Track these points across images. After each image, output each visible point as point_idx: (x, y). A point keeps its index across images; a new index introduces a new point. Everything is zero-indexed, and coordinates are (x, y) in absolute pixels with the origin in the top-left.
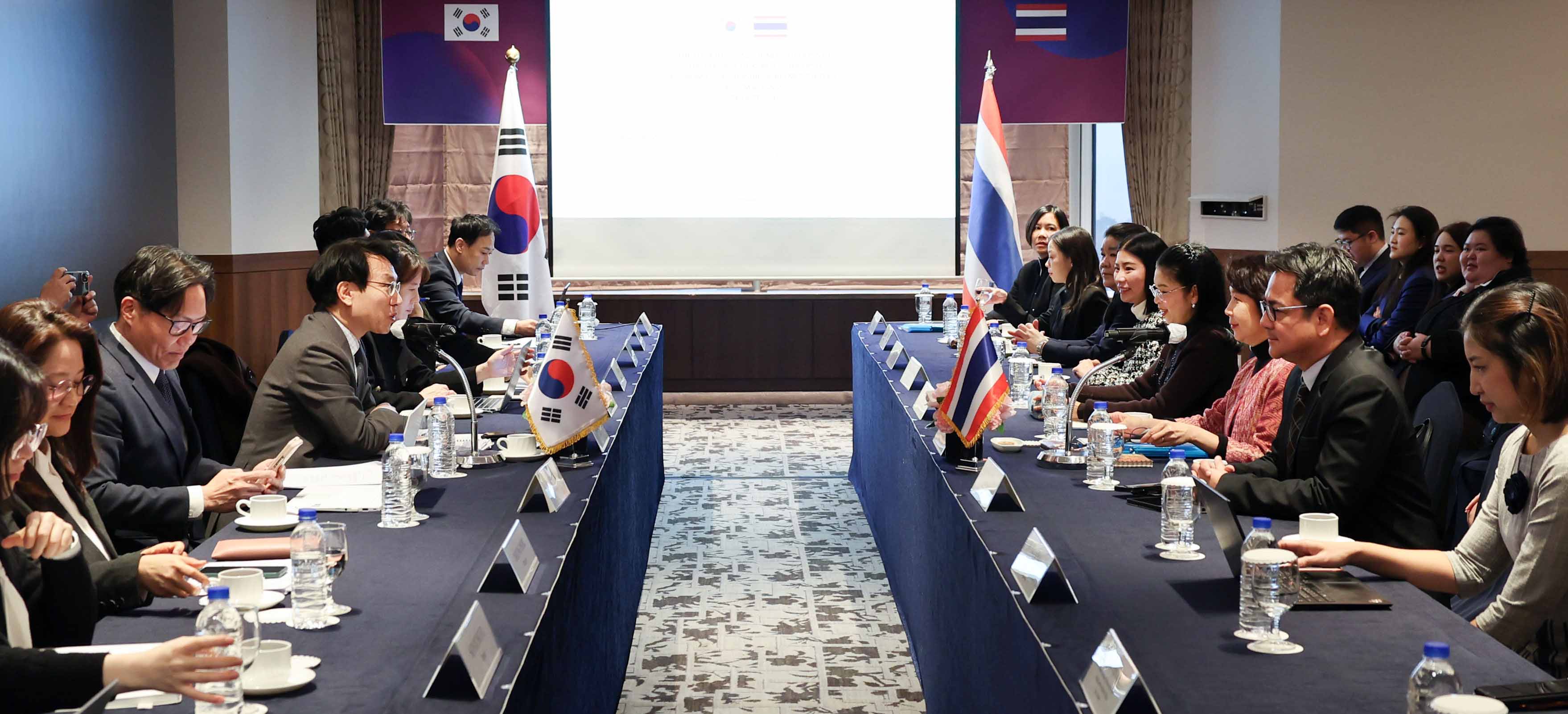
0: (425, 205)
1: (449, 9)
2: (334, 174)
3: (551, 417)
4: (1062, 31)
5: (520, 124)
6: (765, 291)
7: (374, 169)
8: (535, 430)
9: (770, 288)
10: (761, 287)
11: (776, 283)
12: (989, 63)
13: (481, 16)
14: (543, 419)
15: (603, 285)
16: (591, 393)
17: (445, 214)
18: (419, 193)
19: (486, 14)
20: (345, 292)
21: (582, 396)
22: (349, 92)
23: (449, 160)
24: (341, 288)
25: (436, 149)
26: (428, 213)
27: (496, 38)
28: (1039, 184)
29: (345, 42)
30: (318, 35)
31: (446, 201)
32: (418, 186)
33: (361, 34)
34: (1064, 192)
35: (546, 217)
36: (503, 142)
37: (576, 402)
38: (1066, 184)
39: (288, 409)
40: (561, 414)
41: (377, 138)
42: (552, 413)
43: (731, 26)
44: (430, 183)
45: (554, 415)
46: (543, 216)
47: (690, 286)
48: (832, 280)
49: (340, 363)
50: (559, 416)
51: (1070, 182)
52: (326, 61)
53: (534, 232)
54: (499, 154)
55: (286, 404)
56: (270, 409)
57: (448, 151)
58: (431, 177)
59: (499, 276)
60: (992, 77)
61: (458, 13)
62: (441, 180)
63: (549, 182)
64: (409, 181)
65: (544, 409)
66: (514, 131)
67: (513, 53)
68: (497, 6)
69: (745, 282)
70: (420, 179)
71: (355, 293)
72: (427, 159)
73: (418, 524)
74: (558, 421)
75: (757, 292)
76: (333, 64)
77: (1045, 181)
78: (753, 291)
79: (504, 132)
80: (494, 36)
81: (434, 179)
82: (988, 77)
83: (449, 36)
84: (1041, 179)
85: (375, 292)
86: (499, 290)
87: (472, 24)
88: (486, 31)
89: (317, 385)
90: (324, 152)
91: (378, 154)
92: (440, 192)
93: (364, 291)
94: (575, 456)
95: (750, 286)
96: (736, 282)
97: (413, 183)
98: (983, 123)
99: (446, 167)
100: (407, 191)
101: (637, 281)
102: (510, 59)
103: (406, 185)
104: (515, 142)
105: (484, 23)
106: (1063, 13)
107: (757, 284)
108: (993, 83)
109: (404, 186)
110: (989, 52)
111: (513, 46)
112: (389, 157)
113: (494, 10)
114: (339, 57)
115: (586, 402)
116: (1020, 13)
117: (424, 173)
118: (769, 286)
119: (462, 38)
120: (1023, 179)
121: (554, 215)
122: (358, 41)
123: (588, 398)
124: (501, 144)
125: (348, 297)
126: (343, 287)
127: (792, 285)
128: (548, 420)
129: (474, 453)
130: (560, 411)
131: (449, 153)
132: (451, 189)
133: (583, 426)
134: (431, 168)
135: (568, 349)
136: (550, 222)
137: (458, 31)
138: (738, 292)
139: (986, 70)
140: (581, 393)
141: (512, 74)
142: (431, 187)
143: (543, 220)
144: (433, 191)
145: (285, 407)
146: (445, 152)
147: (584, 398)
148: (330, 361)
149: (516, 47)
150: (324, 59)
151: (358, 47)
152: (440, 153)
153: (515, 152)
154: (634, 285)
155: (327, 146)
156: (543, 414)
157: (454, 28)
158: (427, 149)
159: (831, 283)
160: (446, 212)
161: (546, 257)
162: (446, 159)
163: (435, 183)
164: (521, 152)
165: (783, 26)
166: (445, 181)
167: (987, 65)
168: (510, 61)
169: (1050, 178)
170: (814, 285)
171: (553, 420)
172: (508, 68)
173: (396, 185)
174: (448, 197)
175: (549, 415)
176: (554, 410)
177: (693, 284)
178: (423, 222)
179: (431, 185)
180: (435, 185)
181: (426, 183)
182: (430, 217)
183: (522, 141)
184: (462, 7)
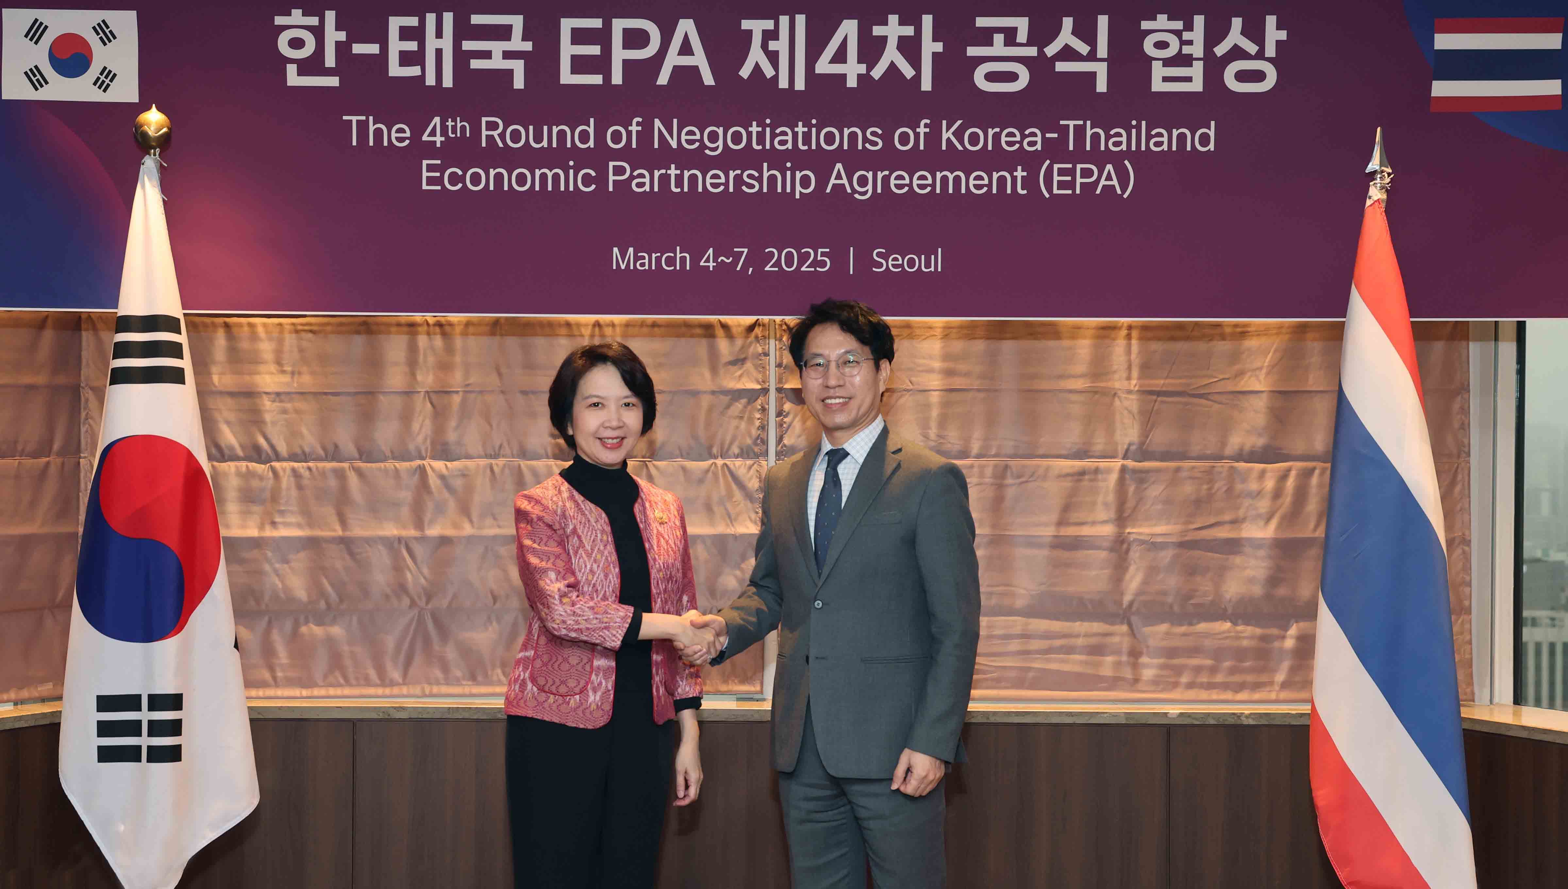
0: (33, 504)
5: (169, 303)
13: (93, 40)
18: (18, 476)
19: (105, 34)
25: (61, 380)
26: (38, 523)
32: (14, 461)
34: (1458, 488)
38: (1462, 470)
44: (49, 456)
51: (1473, 464)
57: (91, 384)
58: (51, 442)
60: (1384, 197)
61: (36, 32)
62: (75, 448)
67: (155, 122)
70: (20, 448)
72: (39, 403)
81: (56, 446)
82: (1377, 194)
86: (100, 735)
88: (106, 78)
92: (73, 474)
99: (87, 418)
102: (146, 138)
110: (1379, 133)
111: (155, 105)
116: (1444, 41)
119: (45, 94)
134: (51, 423)
142: (48, 463)
144: (53, 470)
146: (86, 386)
152: (75, 390)
158: (41, 379)
162: (86, 402)
163: (59, 454)
168: (145, 143)
172: (142, 161)
178: (25, 543)
179: (48, 459)
180: (59, 460)
181: (35, 455)
182: (46, 530)
183: (175, 350)
184: (45, 15)
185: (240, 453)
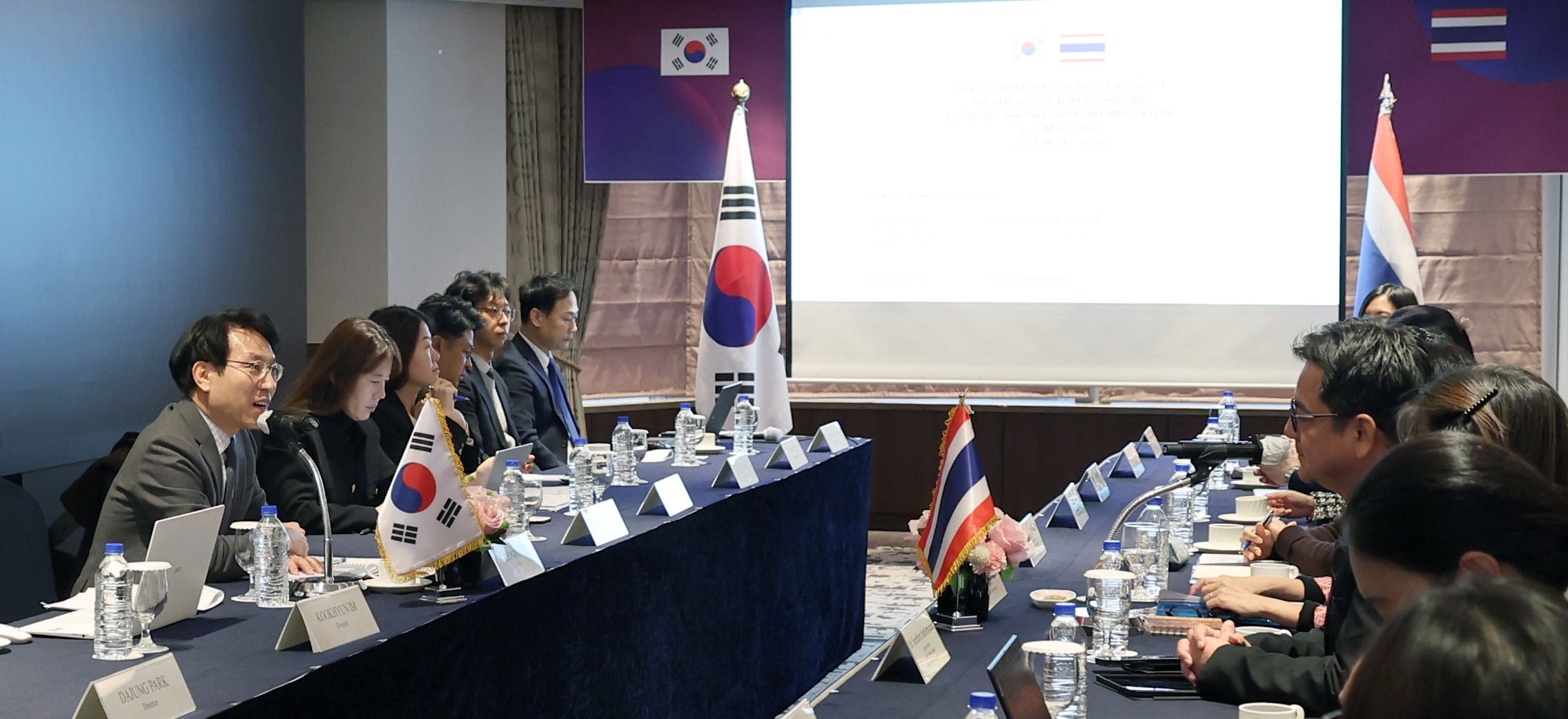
0: (662, 285)
1: (667, 35)
2: (526, 243)
3: (404, 537)
4: (1500, 46)
5: (749, 180)
6: (1108, 403)
7: (580, 239)
8: (383, 552)
9: (1112, 398)
10: (1101, 398)
11: (1120, 391)
12: (1387, 93)
13: (706, 44)
14: (393, 538)
15: (889, 391)
16: (459, 507)
17: (690, 297)
18: (654, 270)
19: (712, 40)
20: (203, 375)
21: (446, 511)
22: (548, 142)
23: (695, 228)
24: (198, 370)
25: (678, 214)
26: (665, 296)
27: (726, 72)
28: (1497, 262)
29: (544, 79)
30: (508, 72)
31: (690, 281)
32: (652, 261)
33: (567, 71)
34: (1535, 272)
35: (784, 302)
36: (726, 203)
37: (439, 518)
38: (1538, 261)
39: (132, 516)
40: (418, 533)
41: (585, 201)
42: (405, 531)
43: (1029, 49)
44: (670, 258)
45: (407, 534)
46: (778, 299)
47: (1006, 394)
48: (1195, 389)
49: (189, 462)
50: (415, 536)
51: (1545, 258)
52: (518, 104)
53: (764, 319)
54: (722, 219)
55: (130, 509)
56: (113, 515)
57: (694, 217)
58: (672, 252)
59: (717, 375)
60: (1389, 112)
61: (677, 41)
62: (683, 254)
63: (787, 257)
64: (641, 255)
65: (395, 525)
66: (740, 190)
67: (742, 89)
68: (726, 30)
69: (1078, 389)
70: (655, 253)
71: (212, 374)
72: (665, 228)
73: (143, 656)
74: (413, 542)
75: (1096, 405)
76: (526, 109)
77: (1505, 257)
78: (1090, 401)
79: (728, 190)
80: (723, 69)
81: (674, 253)
82: (1385, 111)
83: (667, 69)
84: (1501, 254)
85: (236, 373)
87: (695, 53)
88: (713, 63)
89: (160, 489)
90: (513, 218)
91: (585, 220)
92: (683, 268)
93: (223, 375)
94: (444, 588)
95: (1086, 395)
96: (1067, 389)
97: (645, 258)
98: (1377, 177)
99: (691, 236)
100: (638, 267)
101: (934, 385)
102: (737, 97)
103: (636, 260)
104: (740, 203)
105: (710, 52)
106: (1501, 21)
107: (1097, 395)
108: (1392, 119)
109: (633, 261)
110: (1387, 77)
111: (742, 81)
112: (601, 224)
113: (722, 34)
114: (533, 99)
115: (453, 519)
116: (1437, 23)
117: (661, 246)
118: (1111, 396)
119: (682, 72)
120: (1474, 253)
121: (794, 298)
122: (561, 79)
123: (456, 514)
124: (723, 206)
125: (205, 380)
126: (199, 368)
127: (1143, 396)
128: (400, 539)
129: (328, 579)
130: (416, 529)
131: (695, 219)
132: (697, 265)
133: (447, 550)
134: (671, 240)
135: (430, 450)
136: (787, 309)
137: (677, 64)
138: (1071, 403)
139: (1381, 101)
140: (446, 507)
141: (739, 118)
142: (670, 262)
143: (778, 307)
144: (673, 266)
145: (130, 513)
146: (691, 218)
147: (449, 514)
148: (177, 459)
149: (745, 82)
150: (515, 101)
151: (562, 86)
152: (684, 220)
153: (740, 216)
154: (930, 391)
155: (518, 211)
156: (394, 532)
157: (673, 59)
158: (666, 215)
159: (1195, 393)
160: (691, 294)
161: (780, 351)
162: (691, 227)
163: (676, 257)
164: (751, 216)
165: (1100, 47)
166: (689, 255)
167: (1382, 95)
168: (737, 100)
169: (1514, 253)
170: (1173, 397)
171: (406, 541)
172: (735, 108)
173: (622, 260)
174: (693, 275)
175: (401, 533)
176: (409, 528)
177: (1009, 391)
178: (659, 307)
179: (670, 260)
180: (676, 260)
181: (663, 258)
182: (669, 300)
183: (750, 202)
184: (682, 32)
185: (778, 256)
